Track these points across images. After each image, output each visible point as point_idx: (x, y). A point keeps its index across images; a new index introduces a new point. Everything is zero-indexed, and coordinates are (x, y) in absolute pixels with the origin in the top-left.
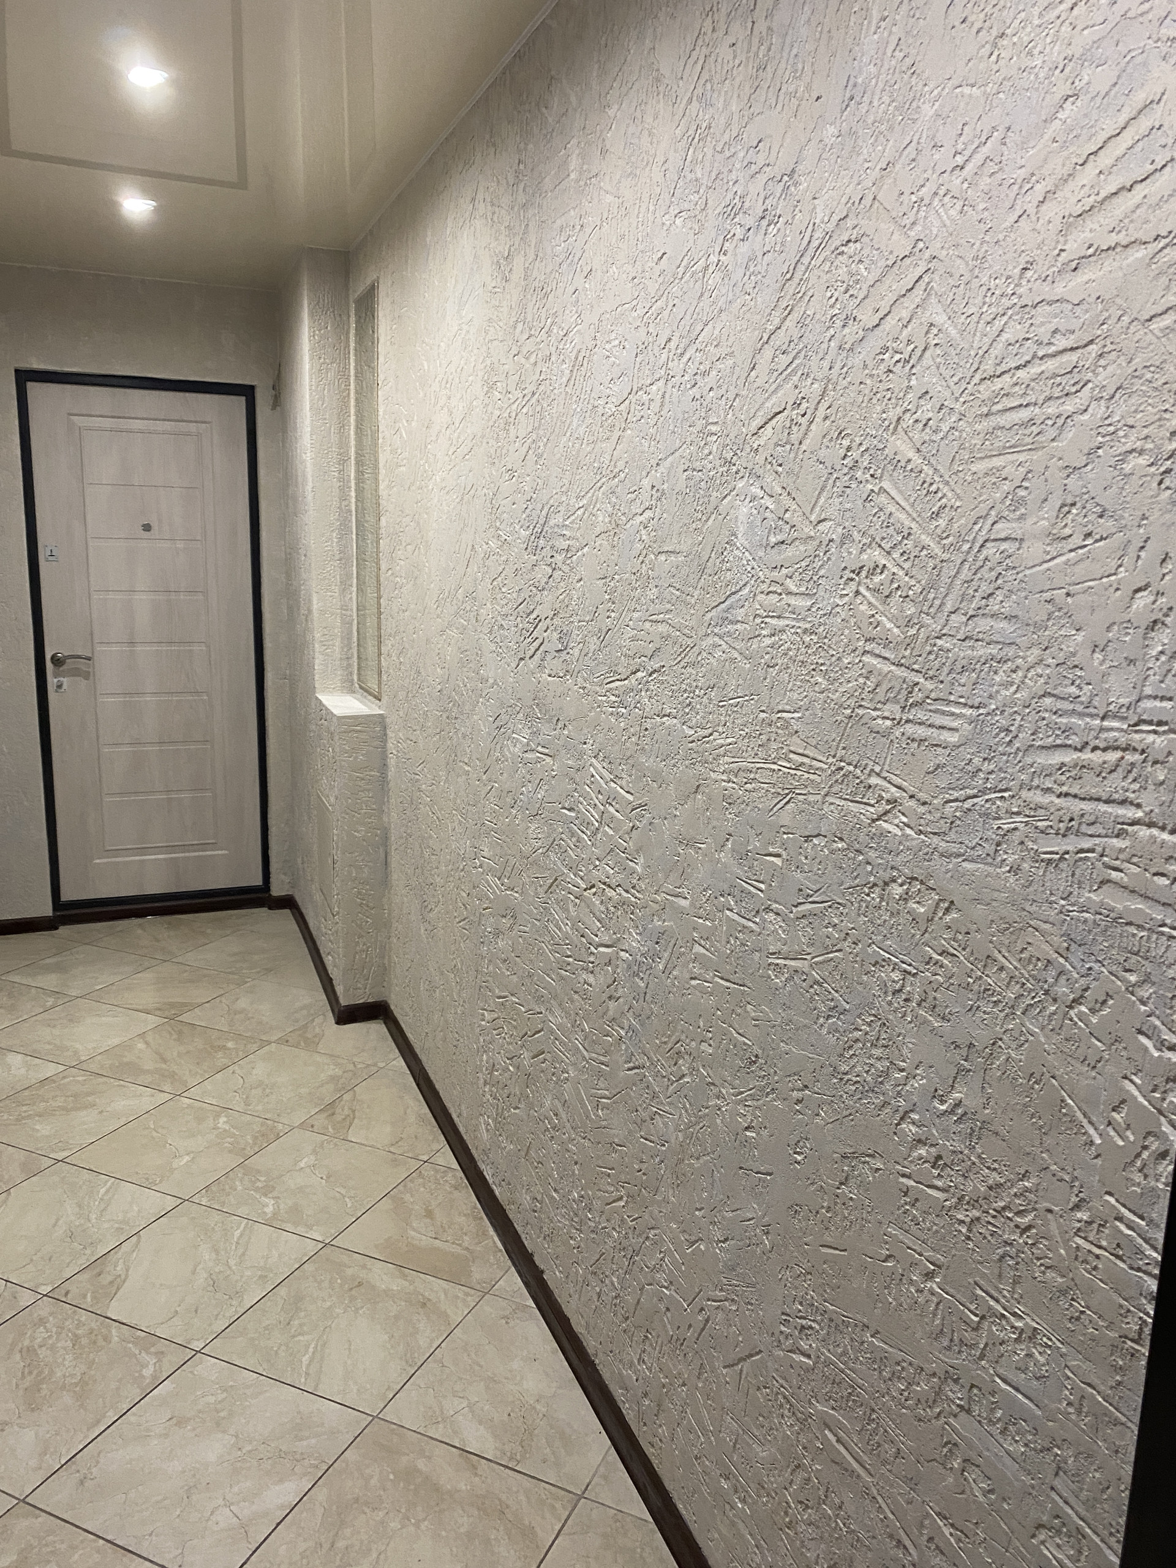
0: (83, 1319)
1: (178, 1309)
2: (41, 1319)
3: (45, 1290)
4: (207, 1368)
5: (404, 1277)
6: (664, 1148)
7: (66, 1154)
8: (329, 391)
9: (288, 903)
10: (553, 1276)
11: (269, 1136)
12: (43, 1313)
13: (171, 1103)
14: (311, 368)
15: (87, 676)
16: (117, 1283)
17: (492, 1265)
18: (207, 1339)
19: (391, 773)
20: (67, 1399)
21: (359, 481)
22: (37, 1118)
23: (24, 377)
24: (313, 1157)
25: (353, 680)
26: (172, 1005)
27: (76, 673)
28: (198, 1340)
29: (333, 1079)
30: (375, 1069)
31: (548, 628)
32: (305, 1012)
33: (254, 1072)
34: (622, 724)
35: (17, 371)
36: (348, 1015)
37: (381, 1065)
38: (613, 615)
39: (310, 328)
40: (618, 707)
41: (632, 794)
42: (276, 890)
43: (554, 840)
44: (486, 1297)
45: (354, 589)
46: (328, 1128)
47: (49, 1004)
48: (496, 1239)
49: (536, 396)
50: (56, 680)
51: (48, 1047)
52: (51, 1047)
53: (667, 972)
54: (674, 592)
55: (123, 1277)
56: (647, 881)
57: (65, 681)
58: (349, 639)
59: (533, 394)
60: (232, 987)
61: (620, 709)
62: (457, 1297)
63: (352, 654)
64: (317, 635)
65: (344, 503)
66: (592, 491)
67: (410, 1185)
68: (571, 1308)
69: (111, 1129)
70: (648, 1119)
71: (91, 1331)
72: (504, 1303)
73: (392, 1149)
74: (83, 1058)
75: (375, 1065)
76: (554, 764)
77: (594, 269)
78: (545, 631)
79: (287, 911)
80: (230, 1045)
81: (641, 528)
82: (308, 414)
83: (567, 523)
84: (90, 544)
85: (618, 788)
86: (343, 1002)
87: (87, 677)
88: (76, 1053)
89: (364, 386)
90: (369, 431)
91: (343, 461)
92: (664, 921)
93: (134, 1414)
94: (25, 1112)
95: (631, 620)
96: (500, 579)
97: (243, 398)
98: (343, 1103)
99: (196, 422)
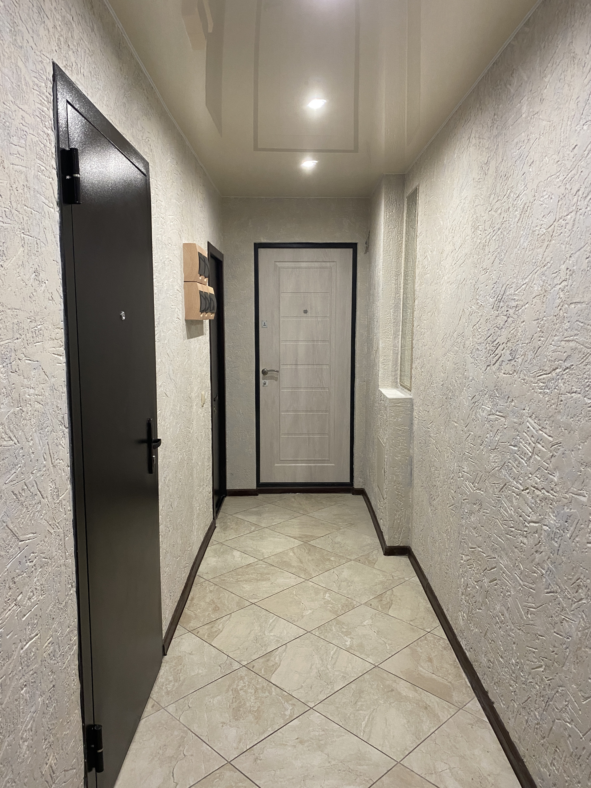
0: (260, 680)
1: (303, 685)
2: (241, 677)
3: (244, 663)
4: (314, 717)
5: (416, 691)
6: (569, 640)
7: (256, 601)
8: (392, 241)
9: (362, 492)
10: (499, 706)
11: (349, 607)
12: (243, 674)
13: (304, 584)
14: (384, 232)
15: (276, 379)
16: (276, 666)
17: (464, 694)
18: (316, 702)
19: (415, 427)
20: (251, 717)
21: (405, 284)
22: (245, 582)
23: (258, 246)
24: (371, 620)
25: (397, 381)
26: (306, 536)
27: (272, 378)
28: (311, 702)
29: (382, 582)
30: (403, 581)
31: (504, 348)
32: (369, 547)
33: (343, 574)
34: (547, 399)
35: (255, 244)
36: (390, 551)
37: (407, 579)
38: (542, 339)
39: (384, 212)
40: (545, 389)
41: (552, 437)
42: (356, 486)
43: (505, 463)
44: (460, 711)
45: (400, 337)
46: (378, 607)
47: (252, 529)
48: (467, 680)
49: (500, 230)
50: (263, 381)
51: (250, 549)
52: (252, 549)
53: (572, 538)
54: (580, 324)
55: (278, 664)
56: (561, 486)
57: (267, 381)
58: (397, 361)
59: (499, 229)
60: (334, 530)
61: (545, 390)
62: (444, 708)
63: (398, 369)
64: (381, 360)
65: (397, 295)
66: (531, 275)
67: (420, 643)
68: (510, 725)
69: (276, 592)
70: (559, 622)
71: (263, 687)
72: (470, 716)
73: (411, 623)
74: (266, 556)
75: (404, 578)
76: (505, 421)
77: (534, 161)
78: (502, 350)
79: (361, 497)
80: (332, 559)
81: (560, 291)
82: (382, 253)
83: (516, 293)
84: (281, 319)
85: (544, 434)
86: (388, 544)
87: (276, 381)
88: (263, 553)
89: (410, 238)
90: (411, 260)
91: (398, 275)
92: (571, 509)
93: (281, 732)
94: (240, 578)
95: (553, 341)
96: (477, 325)
97: (351, 250)
98: (386, 595)
99: (330, 262)
